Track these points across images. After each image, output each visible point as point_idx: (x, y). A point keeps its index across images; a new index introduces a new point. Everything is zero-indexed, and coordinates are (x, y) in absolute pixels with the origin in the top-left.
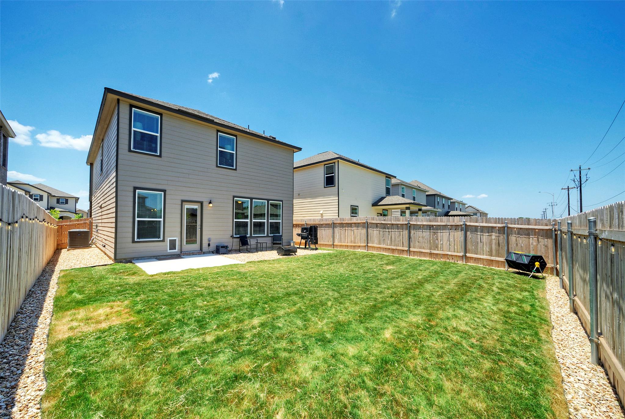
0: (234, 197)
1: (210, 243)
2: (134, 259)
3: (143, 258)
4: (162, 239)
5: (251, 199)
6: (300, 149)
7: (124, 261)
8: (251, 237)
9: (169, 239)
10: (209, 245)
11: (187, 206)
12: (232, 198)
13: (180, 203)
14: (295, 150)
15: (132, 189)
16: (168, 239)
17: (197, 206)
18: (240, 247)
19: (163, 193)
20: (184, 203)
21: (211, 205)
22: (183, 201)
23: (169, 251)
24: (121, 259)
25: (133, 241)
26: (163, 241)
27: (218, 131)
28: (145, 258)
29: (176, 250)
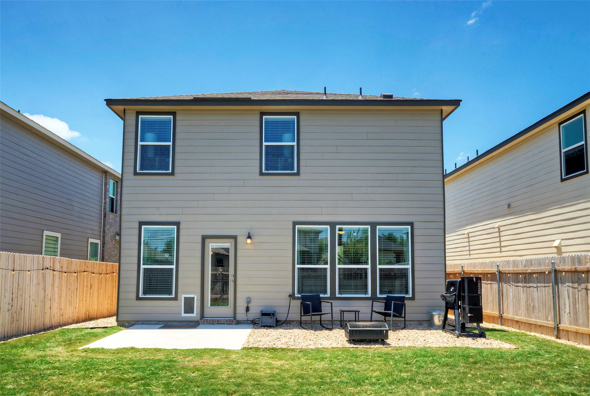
0: (295, 224)
1: (249, 305)
2: (139, 323)
3: (149, 323)
4: (174, 296)
5: (333, 225)
6: (456, 103)
7: (127, 324)
8: (333, 297)
9: (184, 296)
10: (247, 309)
11: (212, 245)
12: (291, 227)
13: (200, 240)
14: (446, 109)
15: (137, 225)
16: (182, 297)
17: (229, 244)
18: (301, 315)
19: (176, 227)
20: (207, 241)
21: (249, 241)
22: (204, 238)
23: (183, 315)
24: (124, 321)
25: (138, 298)
26: (176, 299)
27: (262, 114)
28: (152, 323)
29: (194, 315)
